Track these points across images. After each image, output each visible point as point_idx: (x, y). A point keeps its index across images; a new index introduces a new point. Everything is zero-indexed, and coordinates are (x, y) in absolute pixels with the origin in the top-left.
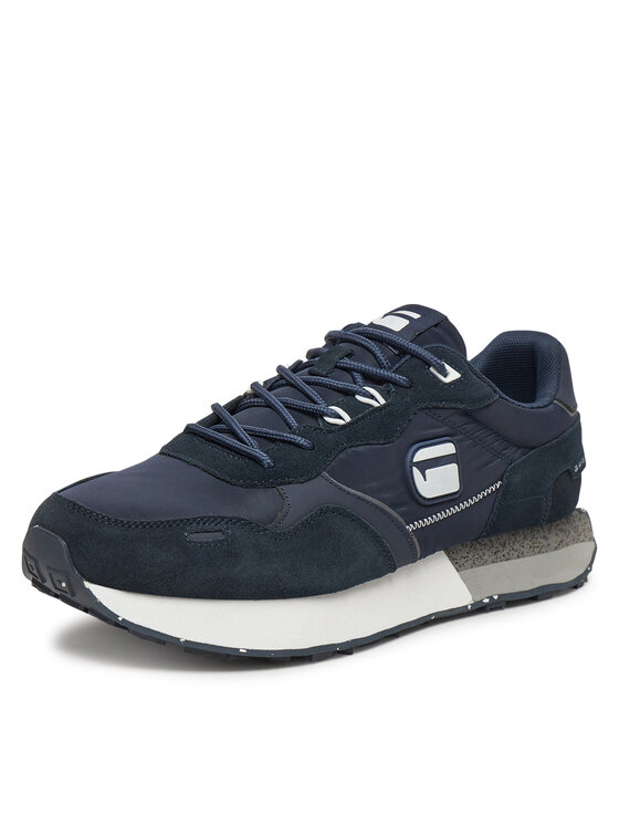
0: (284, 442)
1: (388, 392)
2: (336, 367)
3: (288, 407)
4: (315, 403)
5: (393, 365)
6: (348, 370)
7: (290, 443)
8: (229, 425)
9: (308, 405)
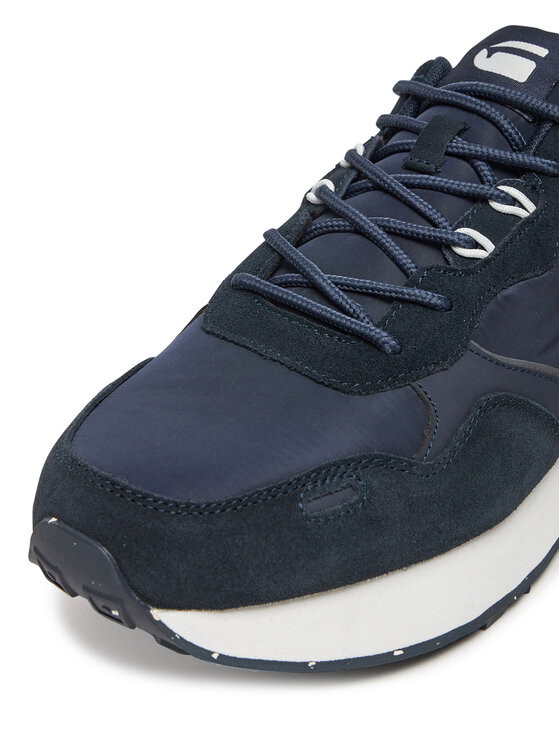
0: (403, 301)
1: (534, 188)
2: (448, 154)
3: (392, 232)
4: (435, 225)
5: (530, 141)
6: (468, 158)
7: (416, 303)
8: (306, 275)
9: (425, 230)
